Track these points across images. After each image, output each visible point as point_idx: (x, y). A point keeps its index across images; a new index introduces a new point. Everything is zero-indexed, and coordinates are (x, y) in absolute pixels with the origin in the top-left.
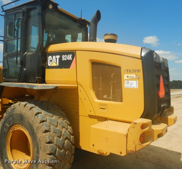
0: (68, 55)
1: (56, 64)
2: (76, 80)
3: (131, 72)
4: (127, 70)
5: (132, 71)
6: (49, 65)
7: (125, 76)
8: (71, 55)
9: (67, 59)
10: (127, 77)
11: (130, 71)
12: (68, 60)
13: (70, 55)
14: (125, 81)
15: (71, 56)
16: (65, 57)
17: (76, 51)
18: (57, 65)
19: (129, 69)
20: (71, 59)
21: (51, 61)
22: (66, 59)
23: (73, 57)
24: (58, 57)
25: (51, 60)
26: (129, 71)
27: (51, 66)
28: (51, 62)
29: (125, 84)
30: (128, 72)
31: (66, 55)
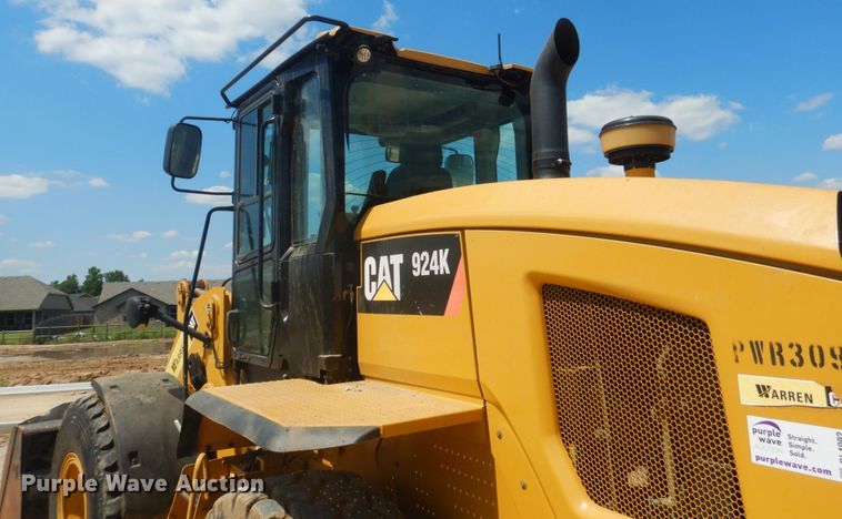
0: (435, 252)
1: (393, 291)
2: (475, 378)
3: (787, 360)
4: (756, 348)
5: (789, 354)
6: (369, 296)
7: (743, 387)
8: (447, 251)
9: (432, 272)
10: (762, 390)
11: (777, 354)
12: (436, 273)
13: (441, 251)
14: (752, 420)
15: (444, 254)
16: (422, 263)
17: (466, 231)
18: (394, 299)
19: (767, 337)
20: (448, 272)
21: (374, 278)
22: (428, 268)
23: (453, 262)
24: (398, 259)
25: (374, 273)
26: (767, 354)
27: (375, 299)
28: (374, 284)
29: (754, 439)
30: (758, 358)
31: (425, 254)
